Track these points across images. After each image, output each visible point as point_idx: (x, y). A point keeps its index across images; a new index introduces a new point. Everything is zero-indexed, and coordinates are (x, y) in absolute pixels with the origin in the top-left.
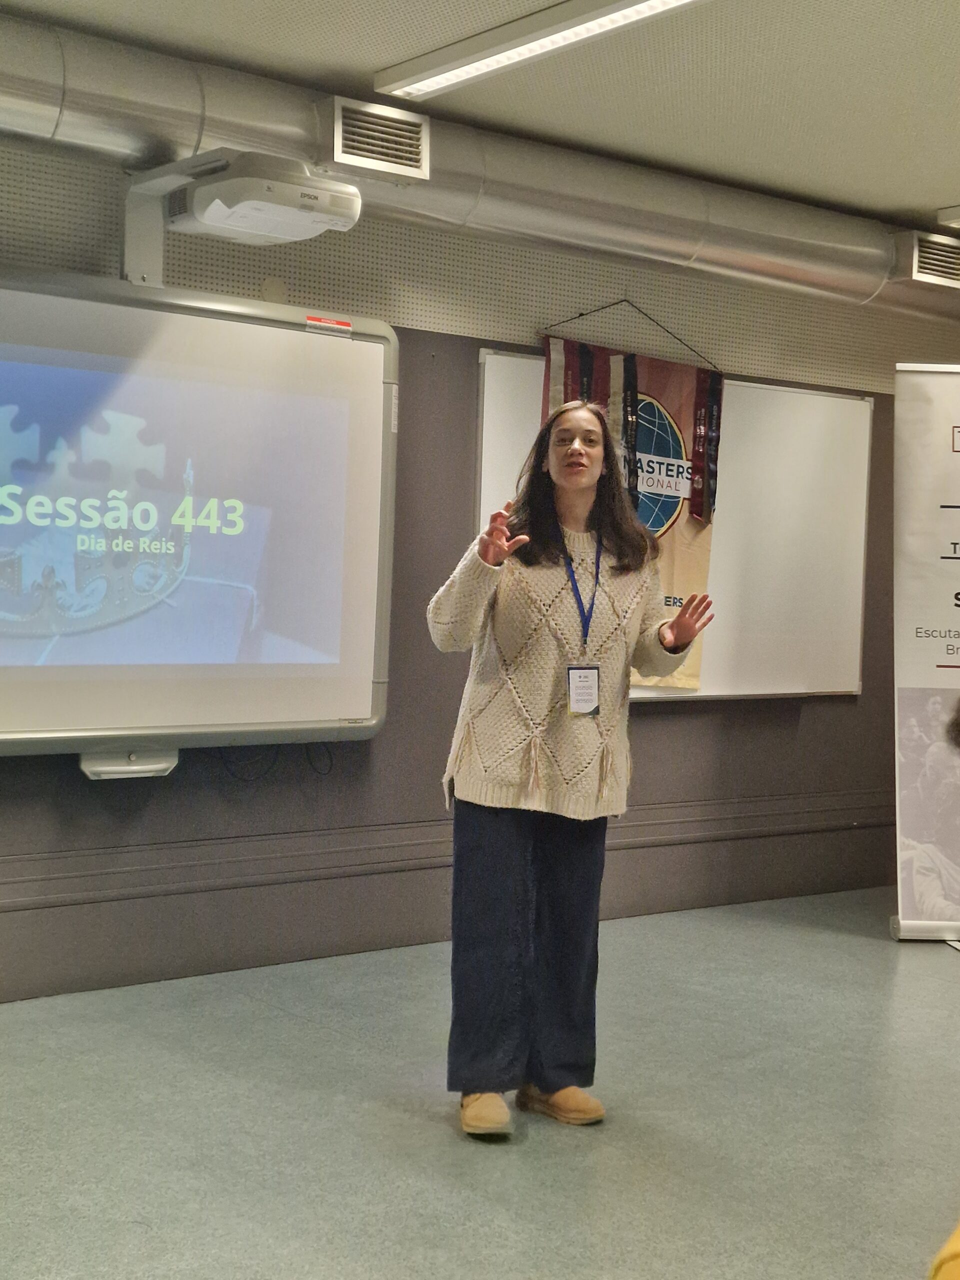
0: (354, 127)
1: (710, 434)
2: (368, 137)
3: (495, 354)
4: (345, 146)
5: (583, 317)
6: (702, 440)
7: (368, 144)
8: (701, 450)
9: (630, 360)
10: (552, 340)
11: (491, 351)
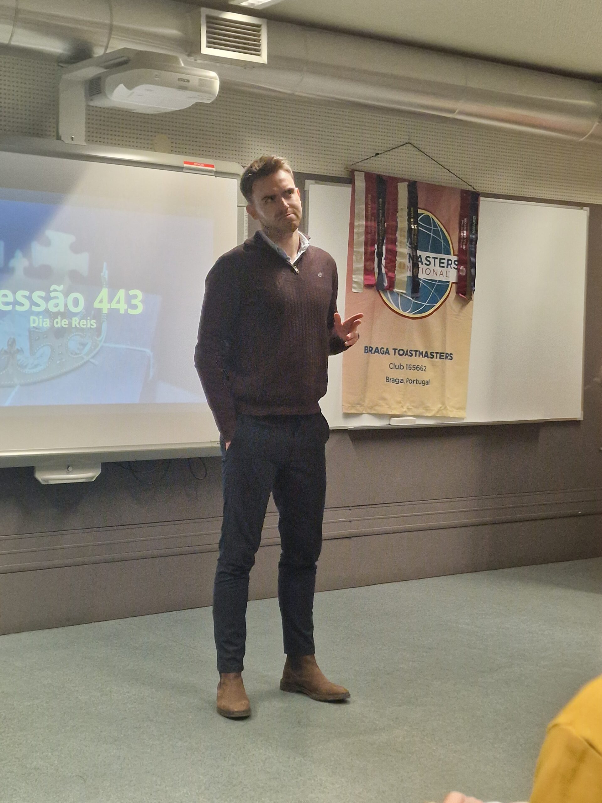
0: (215, 28)
1: (471, 236)
2: (225, 35)
3: (317, 183)
4: (208, 42)
5: (379, 156)
6: (465, 240)
7: (225, 40)
8: (464, 248)
9: (413, 186)
10: (356, 173)
11: (313, 182)
